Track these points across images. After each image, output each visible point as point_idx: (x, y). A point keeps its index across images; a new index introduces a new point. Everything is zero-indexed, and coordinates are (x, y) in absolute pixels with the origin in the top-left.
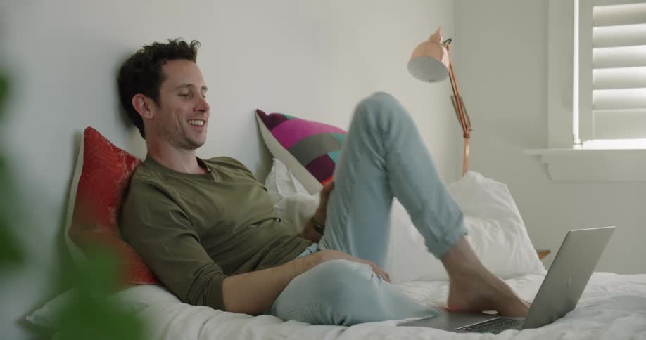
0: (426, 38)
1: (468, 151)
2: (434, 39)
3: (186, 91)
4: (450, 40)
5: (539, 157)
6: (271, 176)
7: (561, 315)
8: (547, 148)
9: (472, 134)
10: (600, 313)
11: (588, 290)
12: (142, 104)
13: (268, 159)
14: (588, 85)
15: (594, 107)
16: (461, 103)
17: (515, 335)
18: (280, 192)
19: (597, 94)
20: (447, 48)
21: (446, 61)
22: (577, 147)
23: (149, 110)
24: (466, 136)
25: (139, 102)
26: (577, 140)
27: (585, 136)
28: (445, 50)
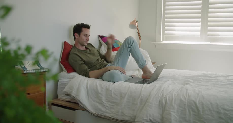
0: (133, 21)
1: (140, 42)
2: (134, 21)
3: (85, 35)
4: (137, 21)
5: (154, 44)
6: (101, 48)
7: (155, 80)
8: (156, 42)
9: (141, 39)
10: (163, 80)
11: (161, 74)
12: (76, 35)
13: (101, 45)
14: (164, 30)
15: (165, 35)
16: (139, 34)
17: (147, 85)
18: (103, 52)
19: (166, 32)
20: (137, 23)
21: (136, 26)
22: (161, 42)
23: (77, 36)
24: (140, 40)
25: (76, 34)
26: (162, 41)
27: (163, 40)
28: (136, 23)
